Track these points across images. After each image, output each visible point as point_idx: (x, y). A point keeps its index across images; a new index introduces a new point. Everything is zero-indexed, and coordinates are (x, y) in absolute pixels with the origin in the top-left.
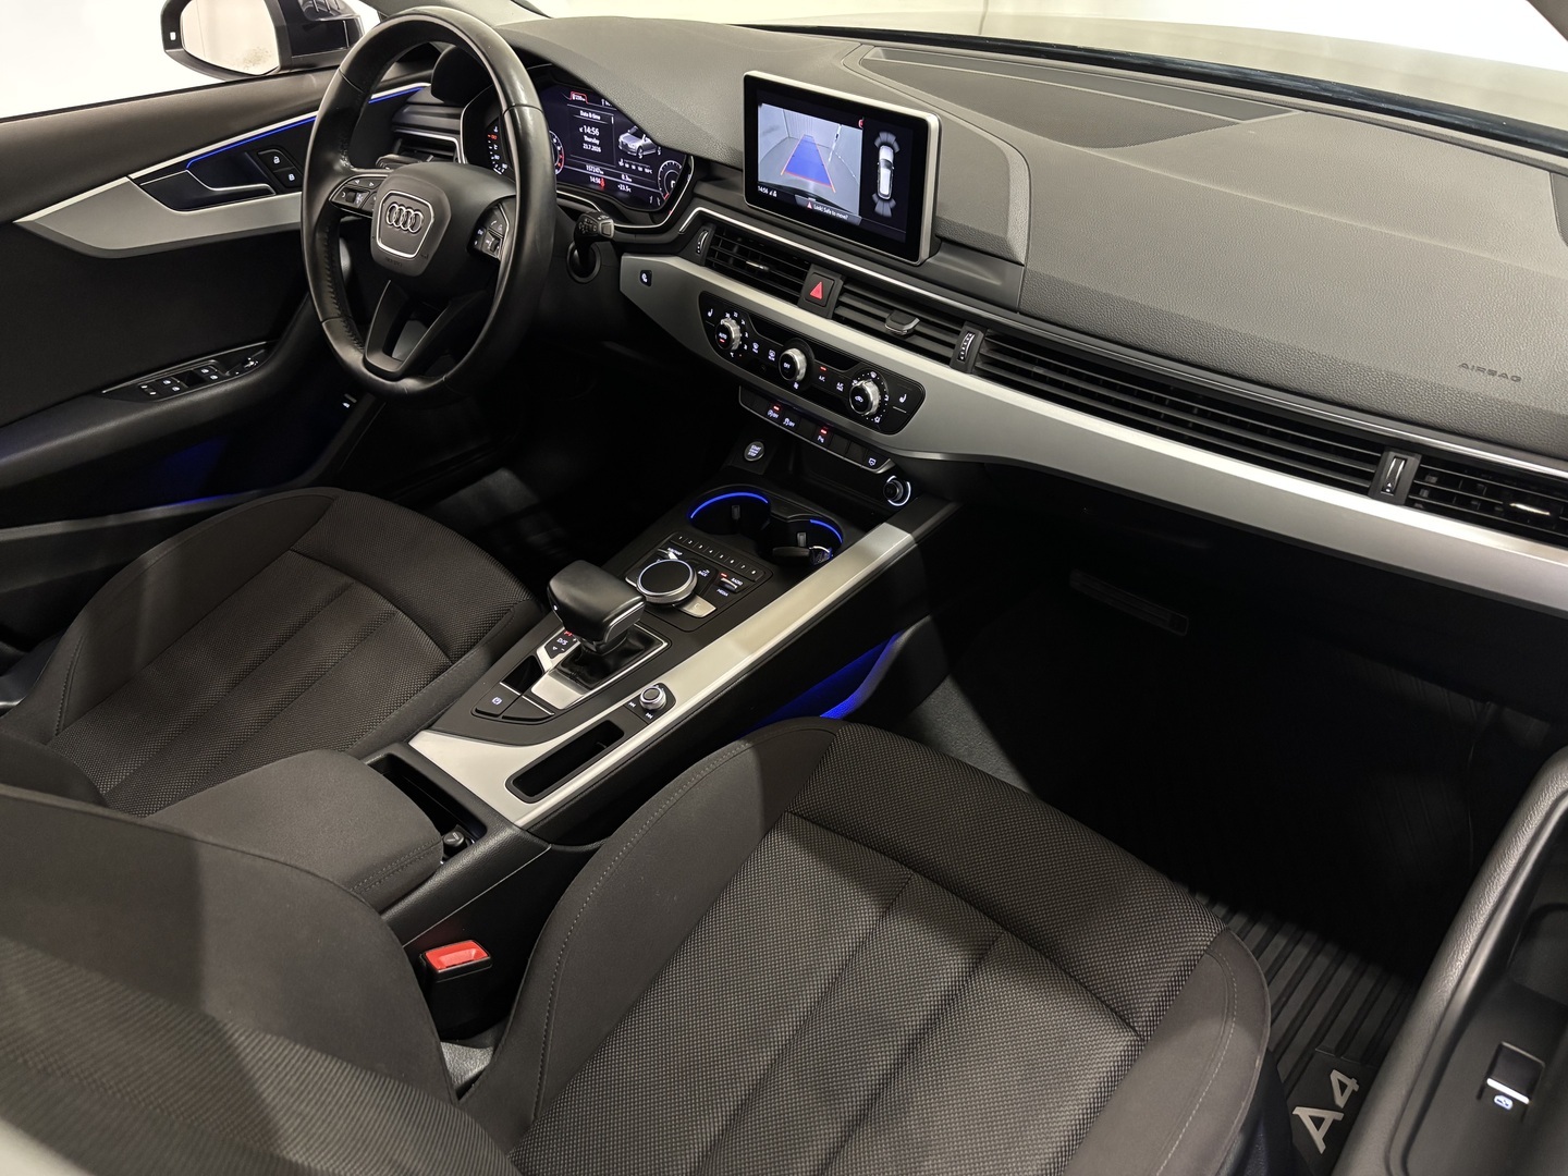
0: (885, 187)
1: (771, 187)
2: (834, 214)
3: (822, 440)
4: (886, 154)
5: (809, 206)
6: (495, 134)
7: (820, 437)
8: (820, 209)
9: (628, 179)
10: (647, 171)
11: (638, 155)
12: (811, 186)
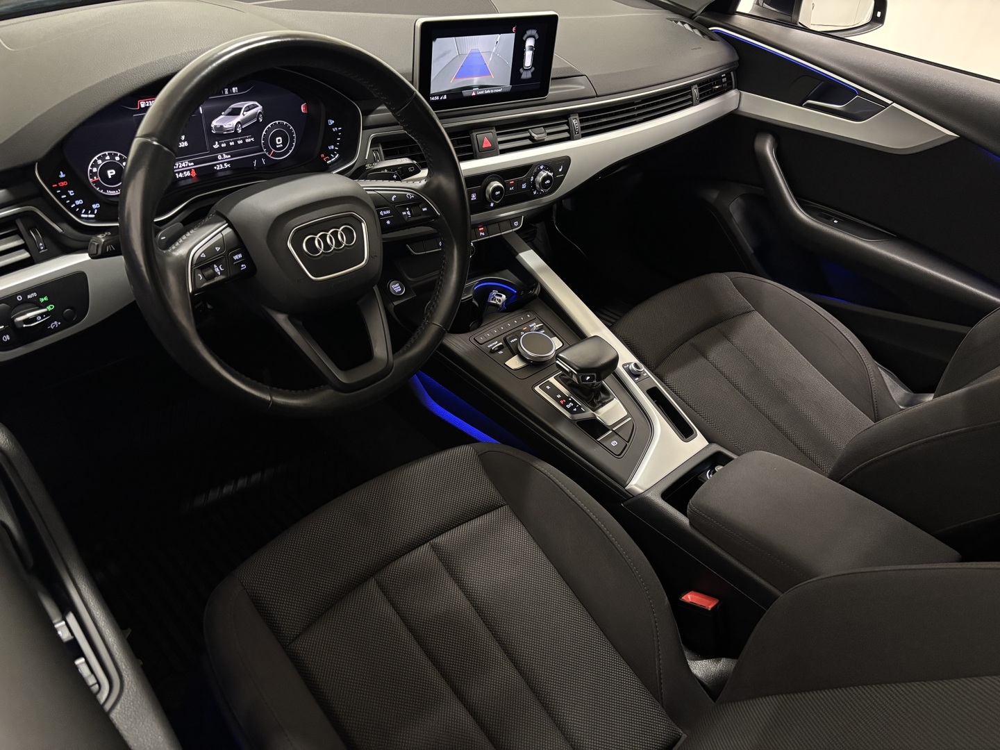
0: (528, 61)
1: (440, 94)
2: (492, 91)
3: (483, 234)
4: (530, 43)
5: (474, 94)
6: (63, 180)
7: (481, 233)
8: (482, 92)
9: (225, 156)
10: (247, 141)
11: (236, 131)
12: (476, 81)
